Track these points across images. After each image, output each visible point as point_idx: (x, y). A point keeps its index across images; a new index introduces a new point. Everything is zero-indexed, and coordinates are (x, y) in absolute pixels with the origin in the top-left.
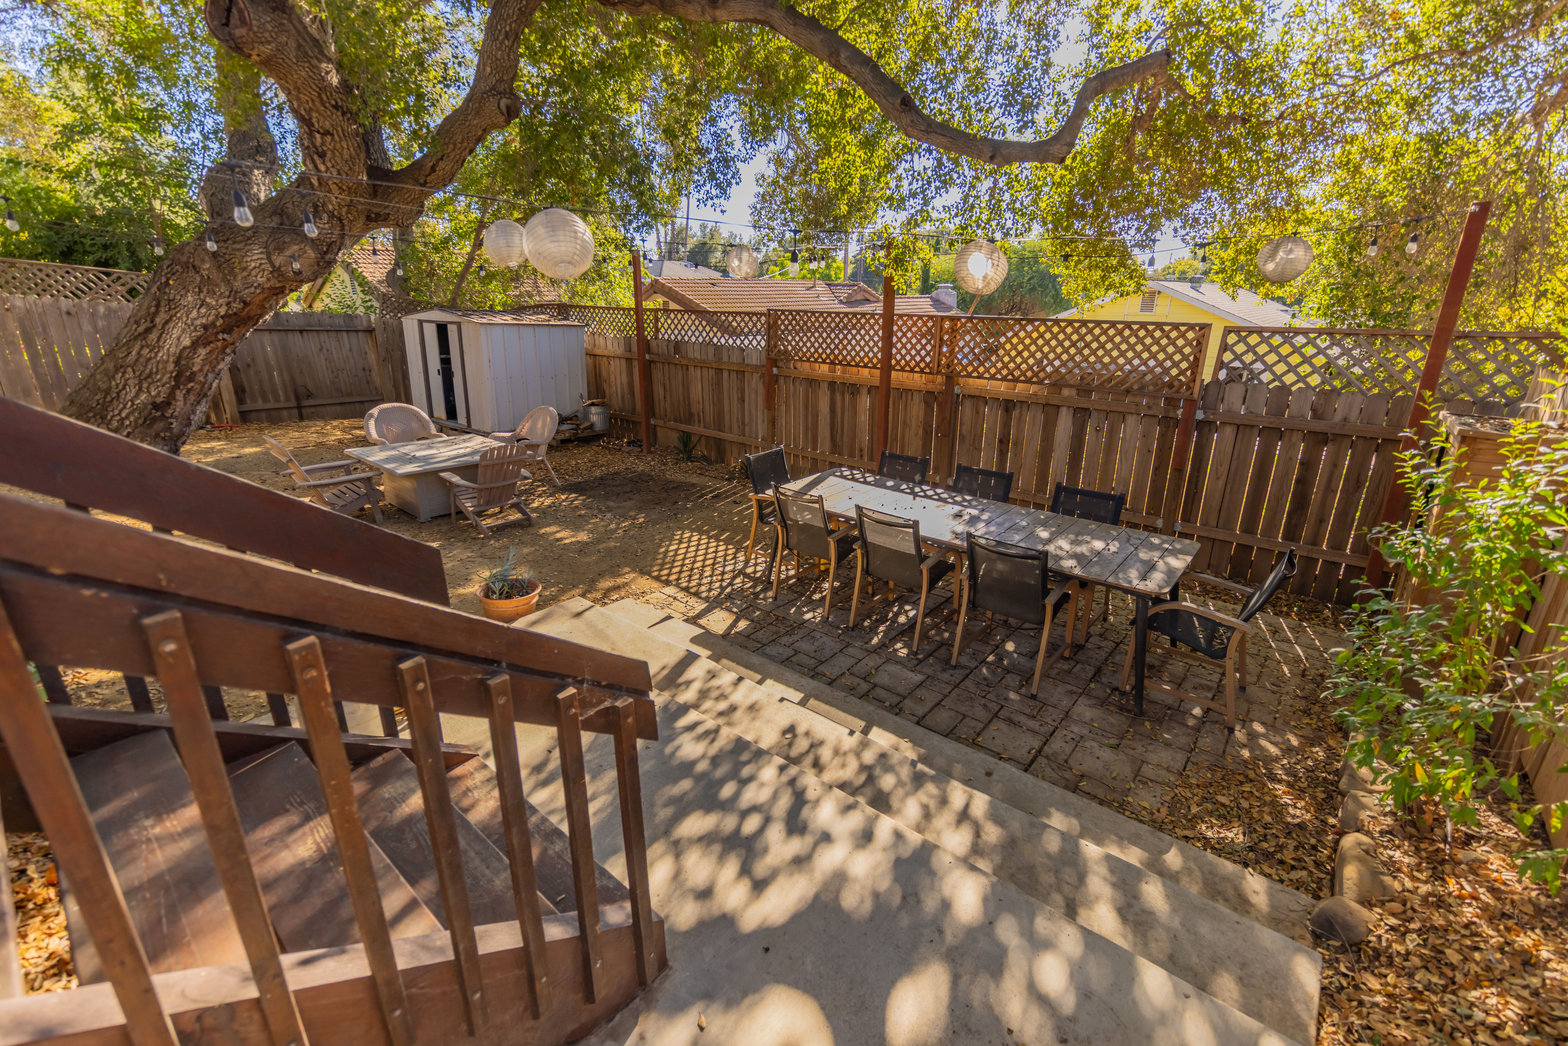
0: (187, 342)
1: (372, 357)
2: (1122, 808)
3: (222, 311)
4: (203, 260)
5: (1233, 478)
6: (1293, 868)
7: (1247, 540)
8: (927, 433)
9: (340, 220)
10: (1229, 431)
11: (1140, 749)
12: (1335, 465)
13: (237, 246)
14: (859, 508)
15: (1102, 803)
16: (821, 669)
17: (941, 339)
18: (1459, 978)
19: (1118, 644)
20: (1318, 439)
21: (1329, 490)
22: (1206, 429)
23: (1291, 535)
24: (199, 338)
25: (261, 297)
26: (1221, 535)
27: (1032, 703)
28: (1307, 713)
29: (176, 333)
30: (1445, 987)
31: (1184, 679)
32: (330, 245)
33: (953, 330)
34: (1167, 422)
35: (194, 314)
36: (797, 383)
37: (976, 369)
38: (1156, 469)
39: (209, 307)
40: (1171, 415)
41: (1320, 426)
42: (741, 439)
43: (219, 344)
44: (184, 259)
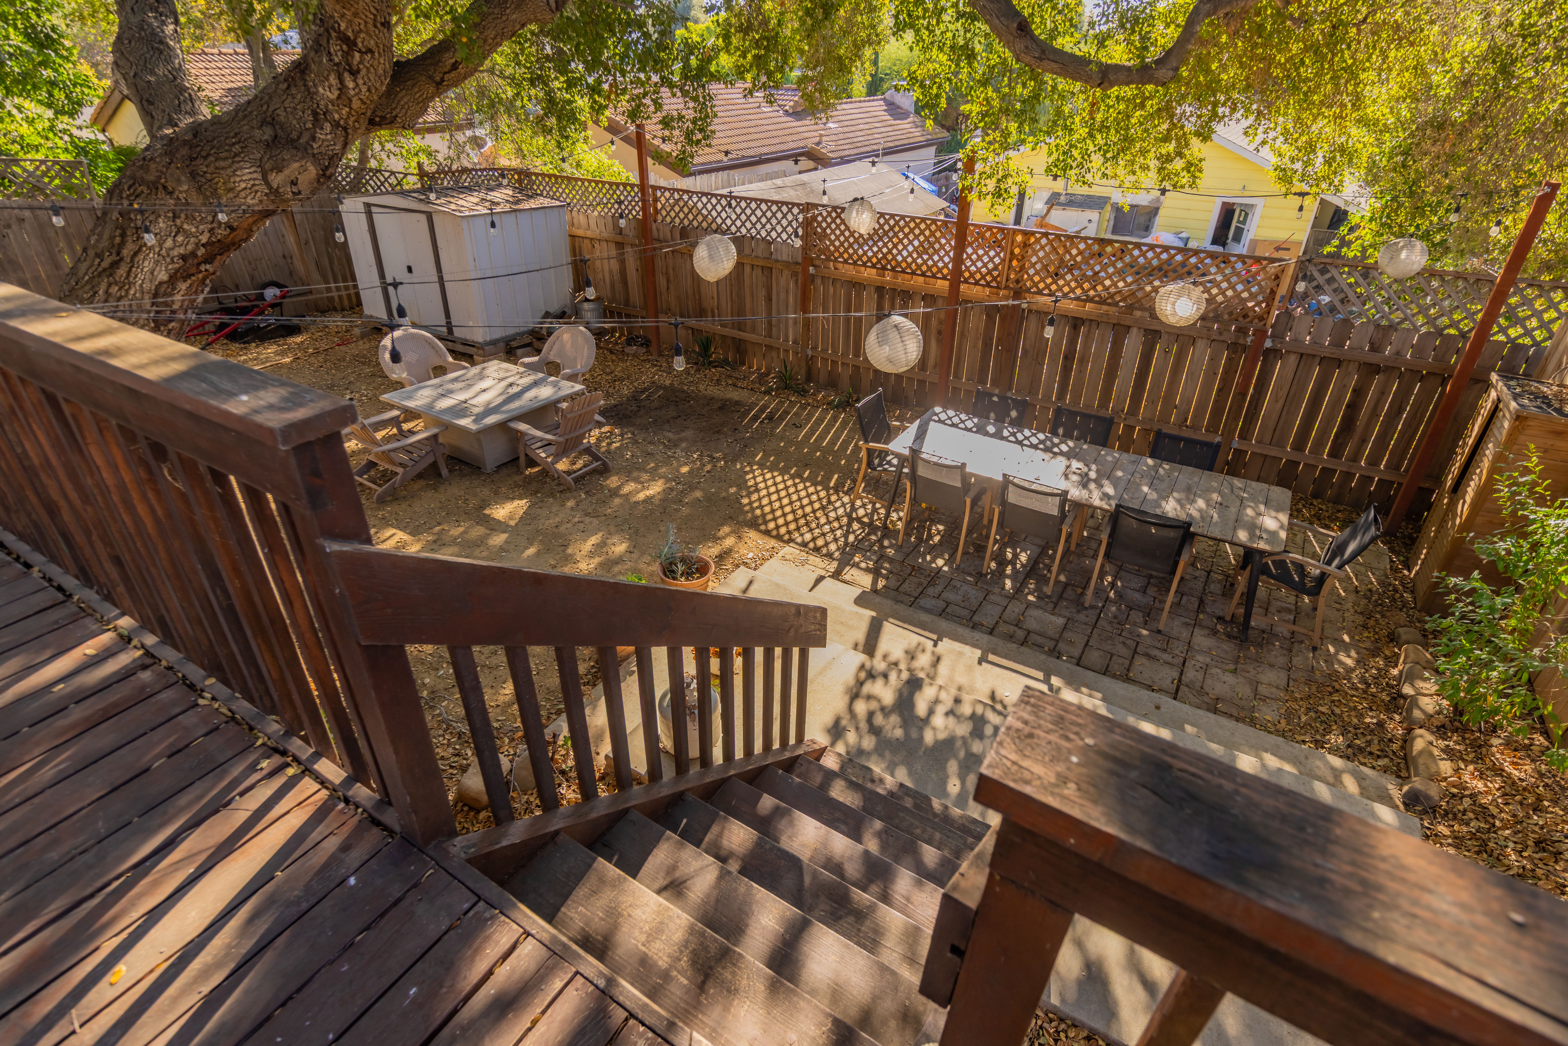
0: (163, 276)
1: (291, 239)
2: (1253, 723)
3: (204, 239)
4: (179, 181)
5: (1291, 401)
6: (1379, 757)
7: (1295, 457)
8: (987, 345)
9: (345, 129)
10: (1293, 359)
11: (1253, 672)
12: (1382, 393)
13: (222, 164)
14: (1004, 475)
15: (1237, 720)
16: (976, 618)
17: (1012, 253)
18: (1498, 823)
19: (1209, 573)
20: (1371, 369)
21: (1374, 413)
22: (1271, 356)
23: (1335, 453)
24: (177, 271)
25: (250, 220)
26: (1273, 452)
27: (1160, 637)
28: (1365, 627)
29: (147, 265)
30: (1489, 830)
31: (1269, 603)
32: (331, 158)
33: (1025, 245)
34: (1235, 348)
35: (169, 243)
36: (838, 285)
37: (1048, 287)
38: (1220, 390)
39: (187, 234)
40: (1241, 341)
41: (1374, 358)
42: (768, 341)
43: (200, 276)
44: (151, 177)
